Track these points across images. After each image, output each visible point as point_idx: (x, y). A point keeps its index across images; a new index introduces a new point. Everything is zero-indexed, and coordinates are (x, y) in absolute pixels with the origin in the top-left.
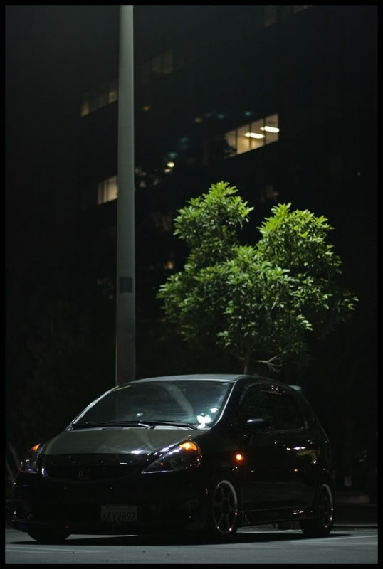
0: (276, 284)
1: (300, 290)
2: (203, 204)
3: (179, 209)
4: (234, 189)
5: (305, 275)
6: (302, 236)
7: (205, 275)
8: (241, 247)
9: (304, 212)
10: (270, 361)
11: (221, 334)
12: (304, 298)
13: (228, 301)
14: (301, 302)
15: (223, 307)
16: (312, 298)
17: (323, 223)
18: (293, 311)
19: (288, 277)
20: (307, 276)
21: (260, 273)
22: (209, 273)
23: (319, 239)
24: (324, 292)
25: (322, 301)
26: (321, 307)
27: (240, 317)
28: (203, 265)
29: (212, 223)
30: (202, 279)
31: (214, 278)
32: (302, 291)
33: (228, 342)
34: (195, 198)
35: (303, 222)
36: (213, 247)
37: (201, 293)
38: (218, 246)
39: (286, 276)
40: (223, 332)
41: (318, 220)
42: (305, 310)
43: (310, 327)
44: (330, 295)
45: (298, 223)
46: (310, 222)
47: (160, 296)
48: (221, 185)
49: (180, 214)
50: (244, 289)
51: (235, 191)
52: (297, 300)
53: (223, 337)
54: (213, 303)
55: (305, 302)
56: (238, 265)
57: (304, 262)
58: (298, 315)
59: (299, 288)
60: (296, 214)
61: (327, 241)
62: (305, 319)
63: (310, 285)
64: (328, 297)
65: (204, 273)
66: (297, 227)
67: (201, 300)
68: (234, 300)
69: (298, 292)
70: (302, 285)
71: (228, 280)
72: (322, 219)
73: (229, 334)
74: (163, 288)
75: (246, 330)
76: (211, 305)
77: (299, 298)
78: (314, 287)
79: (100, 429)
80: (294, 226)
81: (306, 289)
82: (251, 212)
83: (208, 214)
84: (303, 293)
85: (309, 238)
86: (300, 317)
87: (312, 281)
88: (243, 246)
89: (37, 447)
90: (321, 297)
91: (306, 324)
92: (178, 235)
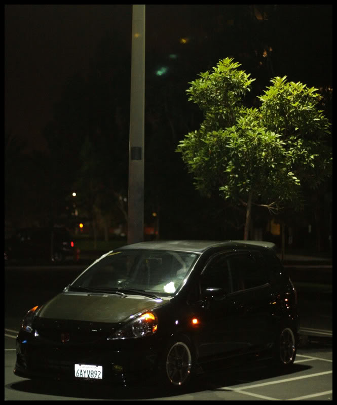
0: (269, 148)
1: (291, 150)
2: (211, 77)
3: (191, 82)
4: (238, 64)
5: (295, 138)
6: (293, 105)
7: (211, 138)
8: (247, 109)
9: (298, 84)
10: (270, 205)
11: (222, 188)
12: (294, 157)
13: (229, 160)
14: (292, 161)
15: (224, 165)
16: (301, 158)
17: (314, 93)
18: (284, 169)
19: (280, 140)
20: (297, 139)
21: (254, 139)
22: (214, 136)
23: (309, 107)
24: (311, 153)
25: (310, 160)
26: (308, 165)
27: (237, 176)
28: (209, 129)
29: (218, 94)
30: (207, 142)
31: (217, 141)
32: (293, 151)
33: (228, 195)
34: (204, 72)
35: (295, 93)
36: (218, 114)
37: (206, 154)
38: (223, 113)
39: (278, 140)
40: (224, 186)
41: (309, 90)
42: (295, 168)
43: (298, 182)
44: (317, 155)
45: (291, 94)
46: (302, 92)
47: (178, 151)
48: (227, 60)
49: (191, 86)
50: (240, 152)
51: (239, 65)
52: (289, 159)
53: (224, 190)
54: (217, 162)
55: (295, 161)
56: (237, 131)
57: (296, 127)
58: (288, 172)
59: (291, 149)
60: (290, 85)
61: (318, 107)
62: (293, 176)
63: (299, 147)
64: (314, 157)
65: (211, 136)
66: (290, 97)
67: (206, 159)
68: (233, 161)
69: (290, 152)
70: (293, 146)
71: (228, 144)
72: (313, 89)
73: (228, 188)
74: (182, 143)
75: (241, 187)
76: (215, 163)
77: (291, 157)
78: (303, 149)
79: (86, 295)
80: (287, 96)
81: (296, 150)
82: (252, 83)
83: (216, 85)
84: (294, 153)
85: (299, 107)
86: (291, 174)
87: (301, 144)
88: (249, 108)
89: (35, 308)
90: (308, 157)
91: (295, 180)
92: (192, 101)
